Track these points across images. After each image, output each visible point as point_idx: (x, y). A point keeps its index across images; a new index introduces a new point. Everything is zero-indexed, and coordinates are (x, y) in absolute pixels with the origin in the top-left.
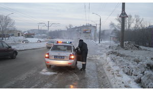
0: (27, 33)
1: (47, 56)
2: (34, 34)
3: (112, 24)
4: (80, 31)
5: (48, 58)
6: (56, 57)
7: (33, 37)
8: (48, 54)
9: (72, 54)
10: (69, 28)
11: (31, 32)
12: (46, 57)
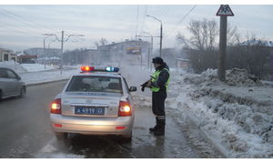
0: (22, 54)
1: (55, 106)
2: (36, 57)
3: (180, 38)
4: (121, 51)
5: (58, 112)
6: (81, 111)
7: (34, 62)
8: (58, 101)
9: (124, 99)
10: (100, 44)
11: (31, 54)
12: (53, 111)
